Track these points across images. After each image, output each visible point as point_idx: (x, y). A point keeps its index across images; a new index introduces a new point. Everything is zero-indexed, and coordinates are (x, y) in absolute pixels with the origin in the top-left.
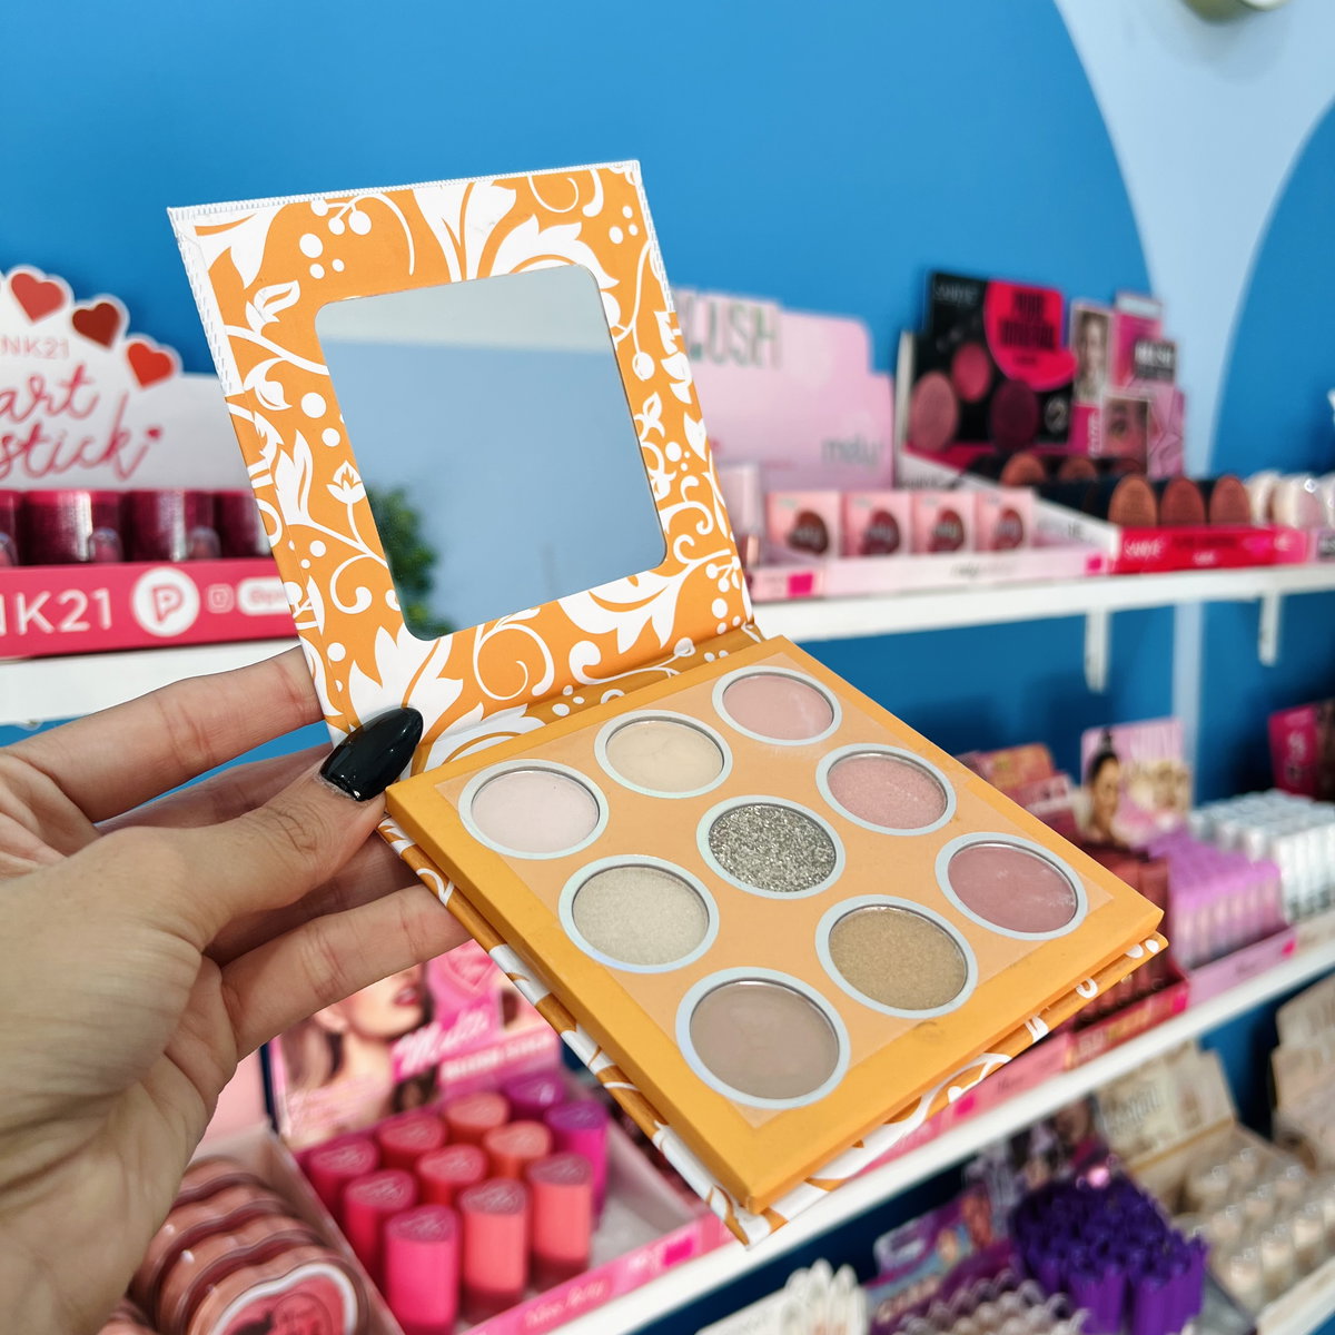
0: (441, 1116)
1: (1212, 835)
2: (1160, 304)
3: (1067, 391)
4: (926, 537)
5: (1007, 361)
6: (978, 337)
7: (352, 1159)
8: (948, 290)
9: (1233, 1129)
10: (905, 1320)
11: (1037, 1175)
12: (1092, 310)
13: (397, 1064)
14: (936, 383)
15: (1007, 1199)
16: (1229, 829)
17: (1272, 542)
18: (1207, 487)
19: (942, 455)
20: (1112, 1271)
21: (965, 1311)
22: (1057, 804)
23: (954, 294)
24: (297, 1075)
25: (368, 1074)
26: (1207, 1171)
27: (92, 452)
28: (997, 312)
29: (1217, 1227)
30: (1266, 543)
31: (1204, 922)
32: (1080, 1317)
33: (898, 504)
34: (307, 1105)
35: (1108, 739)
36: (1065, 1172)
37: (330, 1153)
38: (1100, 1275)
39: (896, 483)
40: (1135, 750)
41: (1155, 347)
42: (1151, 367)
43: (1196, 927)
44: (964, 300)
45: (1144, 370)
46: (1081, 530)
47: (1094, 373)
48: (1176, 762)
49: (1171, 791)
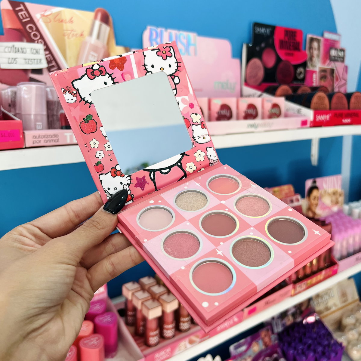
1: (350, 214)
2: (340, 35)
3: (304, 65)
4: (242, 114)
5: (282, 54)
6: (272, 46)
8: (260, 29)
9: (358, 302)
12: (315, 37)
14: (256, 61)
15: (279, 329)
16: (356, 211)
18: (349, 96)
19: (257, 87)
20: (312, 354)
22: (296, 204)
23: (262, 30)
26: (349, 316)
28: (277, 38)
29: (350, 336)
31: (345, 244)
33: (232, 102)
35: (315, 182)
36: (299, 319)
38: (307, 356)
39: (241, 95)
40: (324, 186)
41: (337, 50)
42: (336, 57)
43: (342, 246)
44: (266, 33)
45: (333, 58)
46: (301, 111)
47: (315, 59)
48: (339, 190)
49: (337, 199)
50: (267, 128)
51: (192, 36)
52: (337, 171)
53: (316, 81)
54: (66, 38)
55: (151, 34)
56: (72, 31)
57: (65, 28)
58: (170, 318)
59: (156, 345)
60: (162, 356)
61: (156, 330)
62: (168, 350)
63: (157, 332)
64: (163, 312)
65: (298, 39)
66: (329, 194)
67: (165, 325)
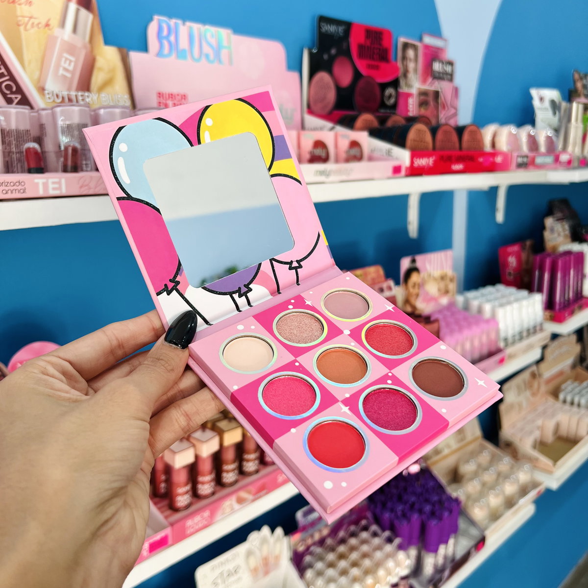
1: (467, 307)
2: (445, 40)
3: (395, 84)
4: (307, 155)
5: (363, 67)
6: (347, 54)
8: (329, 26)
9: (481, 441)
12: (409, 42)
14: (323, 76)
16: (475, 304)
17: (494, 158)
18: (460, 131)
19: (327, 116)
20: (415, 517)
21: (343, 541)
22: (388, 294)
23: (331, 29)
26: (467, 461)
28: (355, 41)
29: (469, 489)
30: (491, 159)
32: (397, 541)
35: (414, 261)
38: (409, 520)
39: (302, 127)
40: (428, 266)
41: (443, 63)
42: (441, 73)
44: (338, 33)
45: (438, 75)
46: (392, 151)
47: (411, 75)
48: (450, 272)
49: (446, 286)
50: (344, 178)
51: (223, 33)
52: (447, 245)
53: (413, 108)
54: (22, 28)
55: (160, 29)
56: (31, 18)
57: (19, 13)
58: (206, 466)
59: (186, 509)
60: (197, 524)
61: (186, 484)
62: (206, 514)
63: (188, 487)
64: (197, 457)
65: (385, 43)
66: (435, 279)
67: (199, 476)
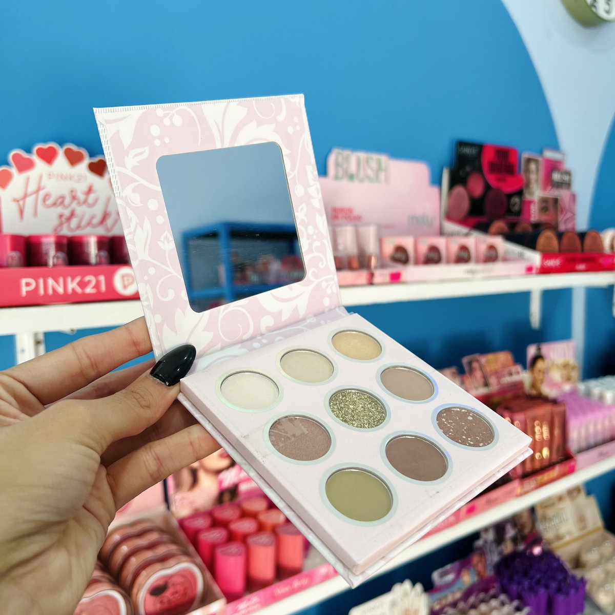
0: (239, 506)
1: (588, 394)
2: (564, 154)
3: (520, 193)
4: (453, 257)
5: (492, 180)
6: (479, 169)
7: (201, 523)
8: (465, 148)
9: (602, 532)
10: (446, 610)
11: (508, 548)
12: (531, 157)
13: (220, 483)
14: (460, 190)
15: (495, 558)
16: (596, 391)
17: (613, 260)
18: (582, 236)
19: (463, 222)
20: (542, 591)
21: (474, 607)
22: (515, 378)
23: (467, 151)
24: (178, 486)
25: (208, 487)
26: (589, 550)
27: (95, 221)
28: (486, 159)
29: (593, 575)
30: (610, 260)
31: (583, 432)
32: (526, 610)
33: (441, 243)
34: (182, 499)
35: (539, 349)
36: (521, 547)
37: (192, 520)
38: (536, 593)
39: (441, 233)
40: (552, 354)
42: (560, 182)
43: (579, 434)
44: (472, 153)
45: (556, 184)
46: (524, 253)
47: (533, 185)
48: (572, 360)
49: (569, 374)
55: (337, 159)
65: (511, 160)
